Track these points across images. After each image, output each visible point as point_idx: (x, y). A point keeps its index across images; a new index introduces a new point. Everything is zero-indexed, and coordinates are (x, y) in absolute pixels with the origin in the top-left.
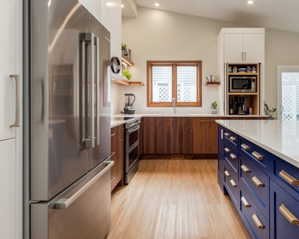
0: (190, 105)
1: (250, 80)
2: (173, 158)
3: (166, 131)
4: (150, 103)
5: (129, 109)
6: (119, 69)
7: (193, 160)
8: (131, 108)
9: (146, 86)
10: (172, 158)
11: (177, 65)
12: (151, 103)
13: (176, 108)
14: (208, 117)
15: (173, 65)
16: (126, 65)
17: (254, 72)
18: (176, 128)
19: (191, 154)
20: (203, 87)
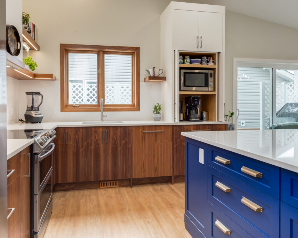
0: (124, 109)
1: (206, 74)
2: (103, 187)
3: (92, 147)
5: (34, 115)
6: (19, 48)
7: (131, 187)
8: (37, 113)
9: (60, 81)
10: (101, 187)
11: (105, 52)
12: (66, 106)
13: (104, 112)
14: (154, 126)
15: (99, 51)
17: (211, 65)
18: (107, 143)
19: (130, 179)
20: (142, 83)
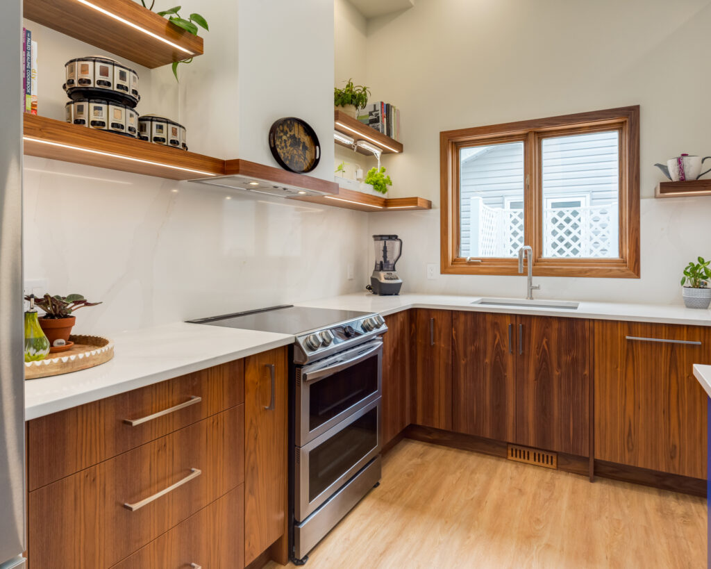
0: (591, 270)
2: (514, 458)
3: (487, 361)
4: (452, 264)
5: (383, 281)
7: (592, 481)
8: (390, 276)
9: (438, 210)
10: (510, 458)
11: (541, 135)
12: (454, 261)
13: (534, 278)
14: (666, 325)
15: (527, 135)
16: (378, 153)
18: (523, 354)
19: (588, 459)
20: (648, 206)
